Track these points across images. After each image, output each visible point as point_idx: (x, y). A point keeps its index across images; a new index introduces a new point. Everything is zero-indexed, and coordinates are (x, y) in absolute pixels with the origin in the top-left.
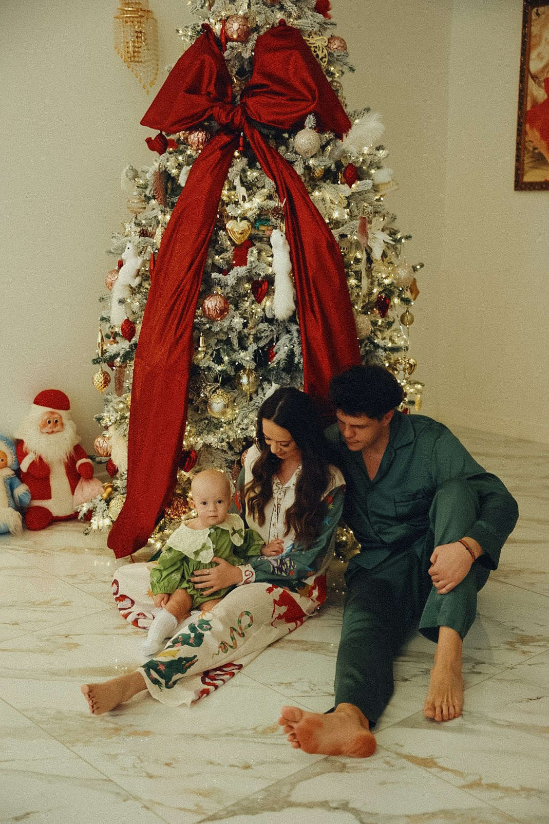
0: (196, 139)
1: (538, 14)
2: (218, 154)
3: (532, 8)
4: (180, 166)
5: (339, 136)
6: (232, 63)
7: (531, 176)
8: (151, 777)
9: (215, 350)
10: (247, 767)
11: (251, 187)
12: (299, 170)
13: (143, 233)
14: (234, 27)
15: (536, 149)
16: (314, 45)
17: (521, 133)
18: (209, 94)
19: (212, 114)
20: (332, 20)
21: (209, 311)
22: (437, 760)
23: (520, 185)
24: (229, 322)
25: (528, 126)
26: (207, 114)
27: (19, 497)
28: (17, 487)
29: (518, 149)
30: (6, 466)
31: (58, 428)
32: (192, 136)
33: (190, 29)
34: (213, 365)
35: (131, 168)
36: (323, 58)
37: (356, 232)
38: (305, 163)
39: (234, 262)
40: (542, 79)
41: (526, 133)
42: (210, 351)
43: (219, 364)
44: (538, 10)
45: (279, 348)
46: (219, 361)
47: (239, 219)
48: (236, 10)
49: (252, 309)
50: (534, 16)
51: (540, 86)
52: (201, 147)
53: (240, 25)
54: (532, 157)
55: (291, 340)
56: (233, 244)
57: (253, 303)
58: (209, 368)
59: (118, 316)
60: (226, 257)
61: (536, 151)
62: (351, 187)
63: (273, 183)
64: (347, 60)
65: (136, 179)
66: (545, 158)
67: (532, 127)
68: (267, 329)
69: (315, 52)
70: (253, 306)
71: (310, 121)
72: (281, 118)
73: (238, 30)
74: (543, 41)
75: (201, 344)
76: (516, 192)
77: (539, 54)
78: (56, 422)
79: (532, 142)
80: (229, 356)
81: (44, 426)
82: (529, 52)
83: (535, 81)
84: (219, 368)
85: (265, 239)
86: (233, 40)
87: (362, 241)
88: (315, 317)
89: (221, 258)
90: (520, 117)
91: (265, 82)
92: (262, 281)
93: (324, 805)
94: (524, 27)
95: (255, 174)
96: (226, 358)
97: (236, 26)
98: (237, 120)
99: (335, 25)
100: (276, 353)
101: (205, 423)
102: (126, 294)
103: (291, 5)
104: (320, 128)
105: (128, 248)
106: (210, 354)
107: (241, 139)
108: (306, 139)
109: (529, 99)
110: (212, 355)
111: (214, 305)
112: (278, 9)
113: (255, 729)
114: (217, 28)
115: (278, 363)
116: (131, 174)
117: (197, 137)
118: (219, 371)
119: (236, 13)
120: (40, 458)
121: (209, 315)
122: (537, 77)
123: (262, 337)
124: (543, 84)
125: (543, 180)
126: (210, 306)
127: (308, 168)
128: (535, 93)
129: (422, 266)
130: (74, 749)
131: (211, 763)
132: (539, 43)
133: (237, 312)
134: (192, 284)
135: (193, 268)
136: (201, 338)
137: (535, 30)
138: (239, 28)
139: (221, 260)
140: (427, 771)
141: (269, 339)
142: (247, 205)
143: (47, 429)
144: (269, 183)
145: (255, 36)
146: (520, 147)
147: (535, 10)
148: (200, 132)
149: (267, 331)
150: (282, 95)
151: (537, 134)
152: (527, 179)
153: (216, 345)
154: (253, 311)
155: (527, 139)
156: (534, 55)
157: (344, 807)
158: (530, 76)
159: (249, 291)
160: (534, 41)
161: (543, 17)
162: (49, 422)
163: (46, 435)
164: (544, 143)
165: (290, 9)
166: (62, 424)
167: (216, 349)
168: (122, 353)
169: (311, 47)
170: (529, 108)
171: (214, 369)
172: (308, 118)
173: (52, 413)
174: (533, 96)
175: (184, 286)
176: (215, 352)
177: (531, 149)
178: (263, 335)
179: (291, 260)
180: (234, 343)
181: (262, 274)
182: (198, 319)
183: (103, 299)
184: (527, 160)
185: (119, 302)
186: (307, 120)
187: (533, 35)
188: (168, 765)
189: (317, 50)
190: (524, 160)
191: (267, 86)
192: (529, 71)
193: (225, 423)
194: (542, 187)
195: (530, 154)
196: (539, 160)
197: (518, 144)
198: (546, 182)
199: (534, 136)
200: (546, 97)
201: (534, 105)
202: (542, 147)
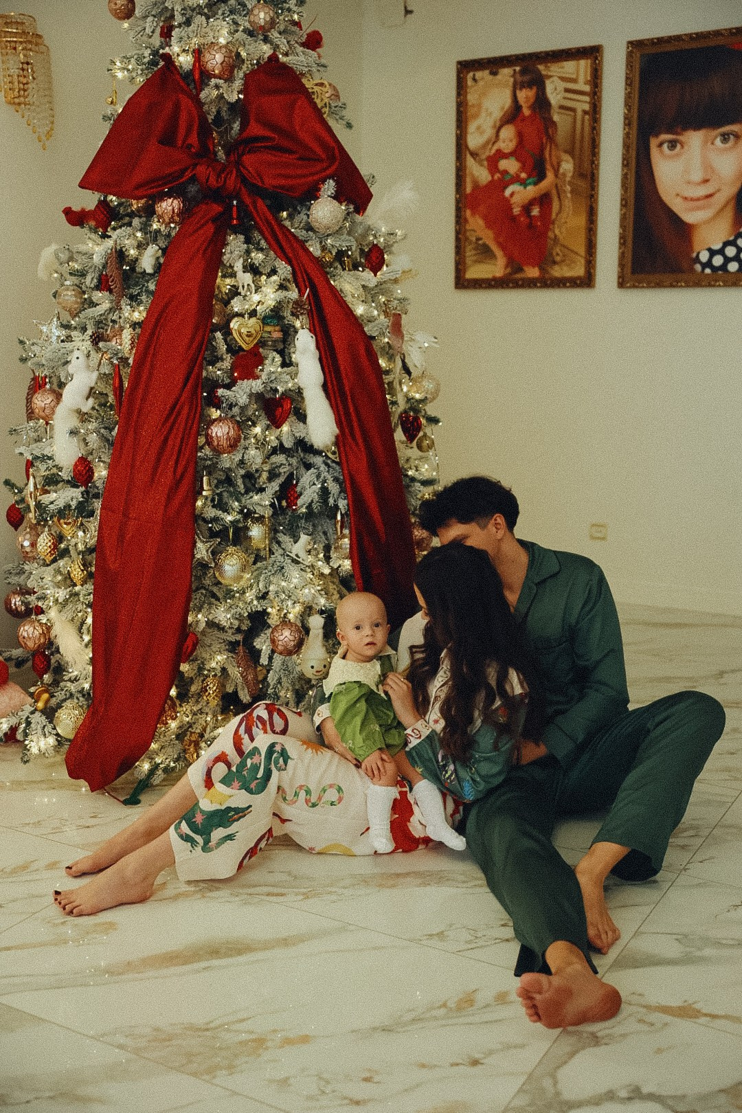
0: (171, 208)
1: (474, 80)
3: (468, 72)
4: (141, 246)
5: (360, 209)
7: (473, 272)
8: (357, 1103)
10: (475, 1063)
13: (98, 337)
14: (215, 60)
15: (481, 239)
16: (312, 91)
17: (460, 220)
18: (188, 146)
19: (195, 174)
22: (696, 1006)
23: (462, 283)
25: (468, 213)
26: (188, 174)
29: (458, 239)
32: (163, 204)
33: (133, 60)
34: (218, 514)
37: (389, 332)
38: (321, 242)
39: (237, 375)
40: (484, 157)
41: (466, 221)
43: (228, 512)
44: (474, 75)
45: (304, 488)
47: (246, 316)
48: (214, 37)
49: (265, 436)
50: (470, 82)
51: (482, 165)
52: (177, 219)
53: (225, 57)
54: (475, 249)
55: (320, 476)
56: (233, 349)
57: (268, 428)
58: (214, 519)
59: (67, 452)
60: (223, 367)
61: (480, 242)
62: (376, 275)
63: (289, 268)
64: (344, 113)
65: (70, 263)
66: (492, 251)
67: (473, 214)
68: (285, 462)
69: (315, 99)
70: (267, 433)
71: (329, 187)
72: (290, 182)
73: (221, 63)
74: (483, 114)
75: (205, 487)
76: (458, 291)
77: (478, 128)
79: (475, 231)
82: (466, 122)
83: (475, 159)
84: (228, 517)
85: (270, 343)
86: (215, 76)
87: (395, 343)
88: (357, 444)
89: (218, 370)
90: (458, 202)
91: (268, 133)
92: (281, 398)
93: (610, 1096)
94: (459, 94)
95: (260, 256)
97: (219, 58)
98: (231, 183)
99: (326, 67)
100: (301, 494)
101: (202, 593)
102: (74, 422)
104: (341, 197)
105: (77, 358)
107: (235, 209)
108: (325, 210)
109: (468, 180)
111: (223, 433)
113: (444, 1005)
114: (185, 61)
115: (309, 507)
116: (66, 256)
118: (228, 520)
119: (213, 41)
121: (217, 446)
122: (477, 155)
123: (280, 473)
124: (485, 163)
125: (490, 276)
126: (219, 435)
128: (476, 173)
130: (216, 1081)
131: (423, 1066)
132: (476, 116)
134: (191, 404)
135: (191, 381)
136: (205, 478)
137: (472, 98)
138: (224, 61)
139: (218, 372)
140: (695, 1023)
142: (255, 298)
144: (284, 269)
145: (241, 73)
146: (460, 236)
147: (471, 74)
148: (175, 198)
149: (285, 465)
150: (291, 152)
151: (481, 222)
152: (471, 275)
153: (216, 486)
154: (267, 439)
156: (472, 127)
157: (636, 1094)
158: (468, 156)
159: (257, 413)
160: (471, 111)
161: (481, 83)
164: (490, 233)
167: (218, 492)
168: (74, 504)
170: (469, 190)
171: (221, 518)
172: (326, 183)
174: (473, 176)
175: (182, 408)
176: (216, 496)
177: (474, 239)
178: (278, 470)
179: (323, 369)
180: (239, 484)
181: (281, 389)
182: (202, 452)
183: (15, 430)
184: (469, 253)
185: (71, 433)
186: (325, 186)
187: (470, 104)
188: (366, 1080)
190: (466, 252)
191: (272, 139)
192: (467, 147)
193: (239, 592)
194: (490, 284)
195: (473, 246)
196: (485, 253)
197: (458, 233)
198: (494, 279)
199: (476, 224)
200: (490, 178)
201: (476, 186)
202: (488, 238)
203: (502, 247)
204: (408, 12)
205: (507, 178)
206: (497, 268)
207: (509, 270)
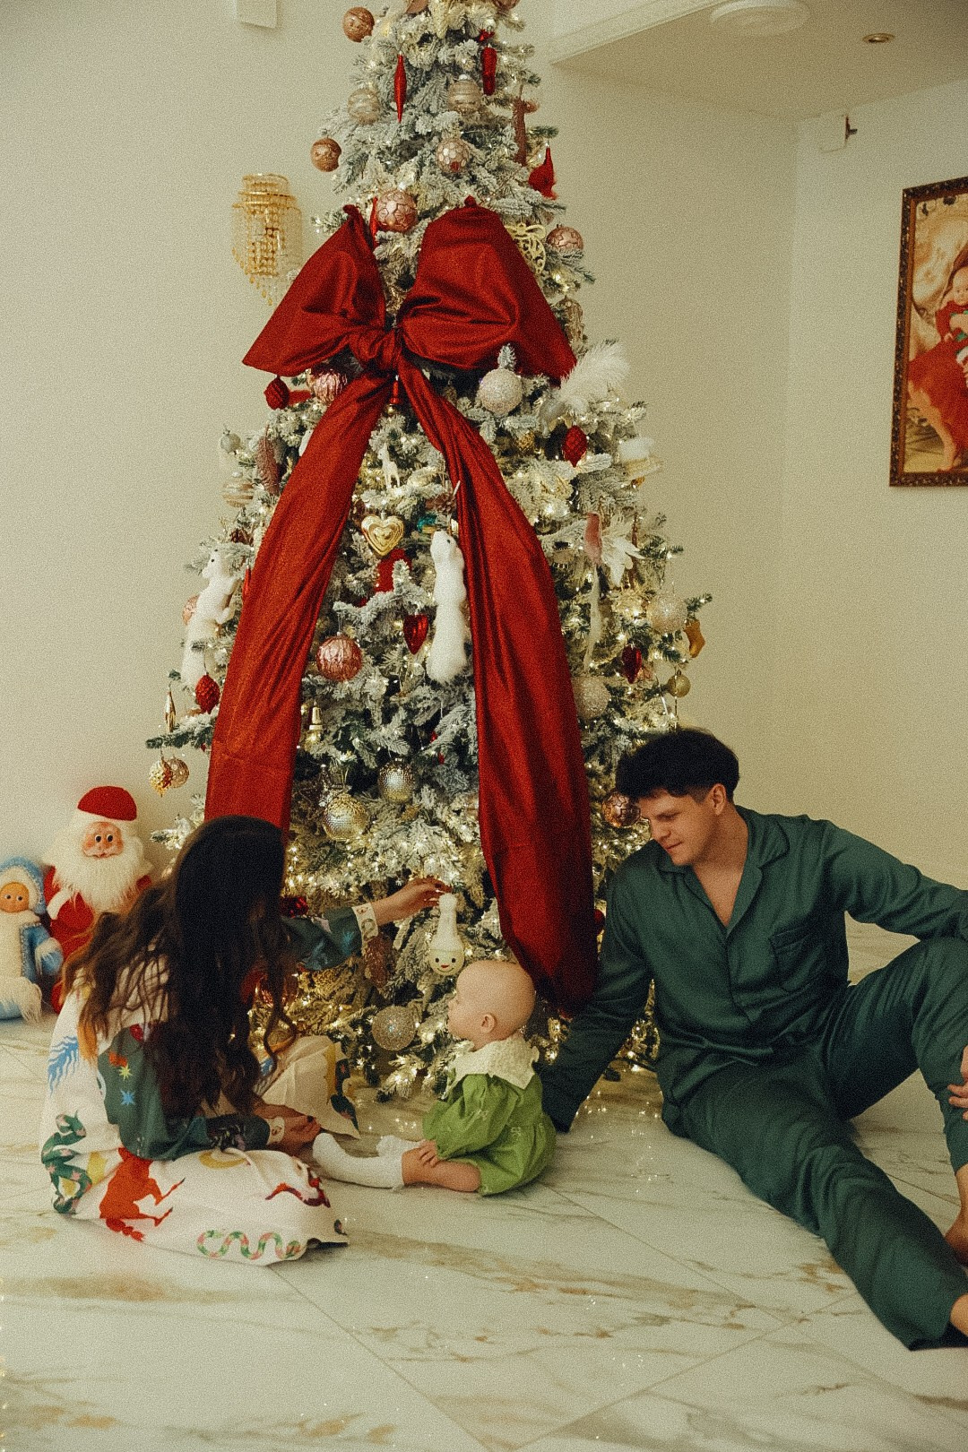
0: (325, 386)
1: (925, 211)
2: (354, 409)
3: (917, 203)
4: (301, 430)
5: (555, 383)
6: (389, 266)
7: (917, 463)
9: (341, 728)
11: (406, 463)
12: (487, 434)
13: (236, 536)
14: (389, 209)
15: (924, 420)
16: (524, 238)
17: (899, 395)
18: (344, 313)
19: (348, 345)
20: (558, 201)
21: (326, 665)
23: (898, 478)
24: (360, 684)
25: (910, 386)
26: (341, 346)
27: (42, 959)
28: (40, 943)
29: (895, 421)
30: (25, 908)
31: (112, 849)
32: (318, 381)
34: (333, 751)
35: (227, 433)
36: (538, 258)
37: (582, 538)
38: (497, 424)
39: (377, 585)
40: (932, 312)
41: (907, 396)
42: (333, 730)
43: (344, 752)
44: (925, 205)
45: (444, 727)
46: (345, 745)
47: (383, 514)
48: (396, 183)
49: (404, 662)
50: (919, 215)
52: (333, 397)
53: (399, 205)
54: (918, 434)
55: (466, 714)
56: (376, 554)
57: (404, 652)
58: (326, 758)
59: (193, 669)
60: (365, 576)
61: (924, 425)
62: (574, 466)
63: (442, 458)
64: (581, 264)
65: (237, 451)
66: (938, 436)
67: (917, 387)
68: (428, 696)
69: (526, 249)
70: (405, 658)
71: (506, 355)
72: (458, 350)
73: (395, 211)
74: (934, 255)
75: (315, 720)
76: (894, 489)
77: (928, 273)
78: (110, 838)
79: (918, 410)
80: (360, 736)
81: (90, 845)
82: (913, 269)
83: (921, 315)
84: (344, 758)
86: (387, 229)
87: (592, 554)
88: (504, 680)
89: (356, 579)
90: (898, 372)
91: (435, 294)
92: (419, 617)
94: (904, 232)
95: (415, 441)
96: (356, 742)
97: (391, 206)
98: (388, 353)
101: (325, 852)
102: (208, 634)
103: (488, 175)
104: (524, 367)
105: (213, 561)
106: (332, 734)
107: (395, 385)
108: (499, 385)
109: (912, 342)
110: (335, 736)
111: (333, 656)
112: (467, 182)
113: (301, 1425)
114: (367, 212)
116: (227, 442)
117: (328, 382)
118: (342, 762)
119: (395, 186)
120: (79, 897)
121: (326, 670)
122: (924, 309)
123: (419, 709)
124: (934, 320)
125: (934, 469)
126: (328, 658)
127: (501, 432)
128: (922, 334)
129: (709, 599)
132: (926, 258)
133: (377, 668)
134: (301, 619)
135: (304, 592)
136: (314, 709)
137: (921, 236)
138: (397, 209)
139: (355, 582)
141: (433, 712)
142: (398, 492)
143: (95, 850)
144: (433, 460)
145: (425, 223)
146: (900, 417)
147: (921, 205)
148: (331, 374)
149: (429, 699)
150: (462, 314)
151: (926, 398)
152: (908, 468)
153: (344, 719)
154: (405, 666)
155: (909, 406)
156: (919, 275)
158: (914, 311)
159: (400, 634)
160: (919, 253)
161: (933, 216)
162: (99, 839)
163: (93, 859)
164: (936, 412)
165: (485, 182)
166: (120, 843)
167: (344, 726)
168: (197, 731)
169: (518, 241)
170: (912, 357)
171: (334, 759)
172: (501, 350)
173: (104, 825)
174: (918, 337)
175: (289, 622)
176: (340, 732)
178: (419, 706)
179: (466, 582)
180: (376, 717)
181: (420, 605)
182: (308, 677)
184: (910, 438)
185: (196, 647)
186: (501, 355)
187: (918, 243)
189: (529, 246)
190: (905, 438)
191: (436, 300)
192: (912, 298)
193: (353, 853)
194: (933, 480)
195: (915, 429)
196: (929, 438)
197: (896, 412)
198: (940, 473)
199: (920, 400)
200: (939, 340)
201: (921, 352)
202: (934, 418)
203: (952, 431)
204: (850, 131)
205: (961, 338)
206: (942, 459)
207: (958, 462)
